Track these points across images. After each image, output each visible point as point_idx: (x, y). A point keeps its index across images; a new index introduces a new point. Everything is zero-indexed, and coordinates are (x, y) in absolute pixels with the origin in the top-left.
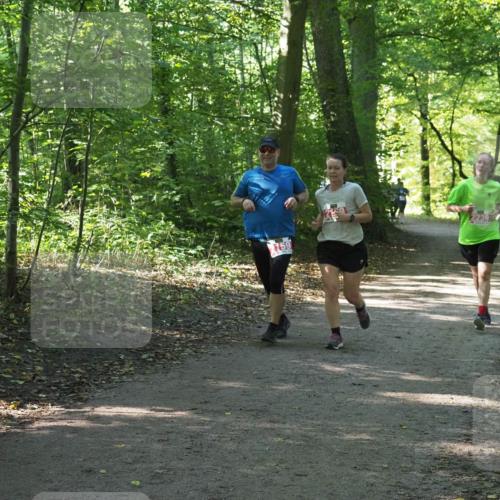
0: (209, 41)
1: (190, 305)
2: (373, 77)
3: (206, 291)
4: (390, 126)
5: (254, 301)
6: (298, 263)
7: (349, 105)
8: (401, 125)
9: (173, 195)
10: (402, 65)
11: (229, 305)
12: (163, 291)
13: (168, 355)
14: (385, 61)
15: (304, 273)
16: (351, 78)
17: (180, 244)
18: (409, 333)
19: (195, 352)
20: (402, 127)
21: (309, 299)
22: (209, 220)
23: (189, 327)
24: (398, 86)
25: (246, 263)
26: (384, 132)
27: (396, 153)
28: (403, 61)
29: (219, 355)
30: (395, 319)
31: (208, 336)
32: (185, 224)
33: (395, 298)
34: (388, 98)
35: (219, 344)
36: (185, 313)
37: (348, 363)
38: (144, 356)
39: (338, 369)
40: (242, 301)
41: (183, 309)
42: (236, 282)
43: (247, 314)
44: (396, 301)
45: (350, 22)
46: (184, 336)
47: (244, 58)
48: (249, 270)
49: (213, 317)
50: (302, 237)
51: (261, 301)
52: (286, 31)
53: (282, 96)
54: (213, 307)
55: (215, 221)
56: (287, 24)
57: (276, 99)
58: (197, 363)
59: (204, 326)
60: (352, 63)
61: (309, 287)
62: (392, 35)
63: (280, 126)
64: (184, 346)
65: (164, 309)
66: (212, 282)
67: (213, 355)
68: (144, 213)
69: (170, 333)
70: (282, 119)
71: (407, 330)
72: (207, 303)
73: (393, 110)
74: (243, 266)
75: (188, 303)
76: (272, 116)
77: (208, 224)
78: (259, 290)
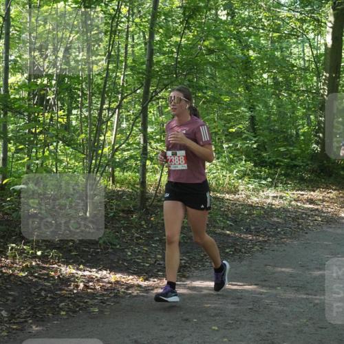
1: (260, 218)
3: (271, 208)
5: (304, 216)
6: (338, 190)
9: (252, 144)
11: (287, 218)
12: (243, 208)
13: (243, 250)
15: (342, 197)
17: (256, 177)
19: (261, 248)
22: (277, 160)
23: (258, 232)
25: (302, 190)
29: (277, 251)
31: (270, 238)
32: (260, 163)
35: (277, 244)
36: (257, 223)
38: (227, 250)
40: (296, 216)
41: (255, 220)
42: (293, 203)
43: (299, 225)
46: (254, 238)
48: (303, 195)
49: (275, 225)
50: (342, 173)
51: (309, 216)
52: (331, 30)
53: (328, 75)
54: (276, 219)
55: (281, 161)
56: (331, 25)
57: (324, 77)
58: (262, 256)
59: (268, 232)
63: (327, 96)
64: (254, 245)
65: (242, 220)
66: (276, 202)
67: (273, 251)
68: (231, 156)
69: (245, 236)
70: (328, 90)
72: (272, 216)
74: (300, 192)
75: (259, 216)
76: (321, 89)
77: (277, 163)
78: (308, 209)
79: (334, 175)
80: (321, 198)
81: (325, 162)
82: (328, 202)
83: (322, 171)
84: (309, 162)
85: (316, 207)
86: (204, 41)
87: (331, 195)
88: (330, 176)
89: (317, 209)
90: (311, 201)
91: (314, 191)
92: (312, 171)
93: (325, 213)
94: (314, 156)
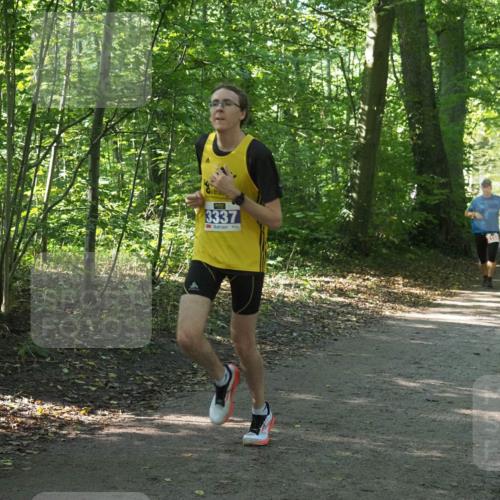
0: (295, 53)
2: (461, 90)
3: (283, 302)
4: (478, 139)
5: (331, 314)
6: (378, 276)
7: (436, 117)
8: (490, 139)
10: (492, 78)
11: (306, 317)
14: (474, 75)
15: (384, 286)
16: (439, 91)
18: (488, 350)
19: (269, 363)
20: (491, 141)
21: (387, 313)
22: (291, 232)
23: (264, 338)
24: (487, 100)
25: (326, 276)
26: (471, 147)
27: (485, 167)
28: (494, 74)
29: (293, 367)
30: (474, 336)
31: (282, 347)
33: (476, 314)
34: (476, 111)
35: (293, 356)
37: (423, 379)
39: (412, 384)
40: (319, 313)
42: (315, 294)
43: (324, 327)
44: (477, 317)
45: (438, 34)
47: (332, 70)
48: (328, 282)
49: (291, 328)
50: (384, 251)
51: (338, 314)
52: (372, 42)
53: (366, 108)
54: (290, 319)
55: (297, 233)
56: (373, 35)
57: (360, 111)
59: (278, 337)
60: (440, 77)
61: (389, 301)
62: (483, 48)
63: (365, 138)
66: (290, 293)
67: (287, 366)
70: (367, 131)
71: (486, 347)
72: (284, 314)
73: (482, 124)
74: (323, 278)
76: (356, 128)
77: (290, 235)
78: (337, 303)
79: (372, 254)
80: (355, 287)
81: (360, 235)
82: (364, 293)
83: (355, 247)
84: (337, 235)
85: (348, 301)
86: (188, 47)
87: (369, 283)
88: (367, 255)
89: (350, 304)
90: (341, 292)
91: (344, 277)
92: (341, 248)
93: (361, 309)
94: (344, 227)
